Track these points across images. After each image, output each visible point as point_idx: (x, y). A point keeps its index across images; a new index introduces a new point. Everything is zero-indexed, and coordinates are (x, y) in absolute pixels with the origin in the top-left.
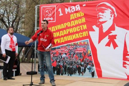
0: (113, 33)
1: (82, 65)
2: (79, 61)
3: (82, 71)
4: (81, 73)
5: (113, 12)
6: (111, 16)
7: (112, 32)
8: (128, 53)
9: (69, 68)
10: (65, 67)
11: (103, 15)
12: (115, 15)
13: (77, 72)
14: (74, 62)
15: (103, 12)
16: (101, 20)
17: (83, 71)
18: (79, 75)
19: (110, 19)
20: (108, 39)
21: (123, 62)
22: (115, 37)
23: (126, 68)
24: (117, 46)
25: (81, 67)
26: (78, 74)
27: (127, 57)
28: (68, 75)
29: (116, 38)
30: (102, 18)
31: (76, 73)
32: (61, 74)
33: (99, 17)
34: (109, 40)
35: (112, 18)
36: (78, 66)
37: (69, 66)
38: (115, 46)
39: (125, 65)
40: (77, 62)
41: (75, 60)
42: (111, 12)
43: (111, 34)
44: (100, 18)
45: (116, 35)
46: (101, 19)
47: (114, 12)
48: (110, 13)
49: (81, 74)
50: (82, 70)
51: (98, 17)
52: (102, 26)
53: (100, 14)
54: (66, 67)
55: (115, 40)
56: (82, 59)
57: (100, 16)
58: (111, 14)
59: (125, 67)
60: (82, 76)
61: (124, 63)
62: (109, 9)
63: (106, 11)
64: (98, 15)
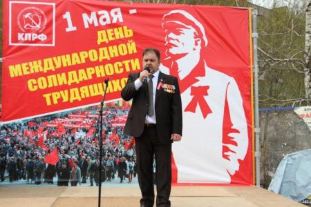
0: (201, 82)
1: (128, 157)
2: (123, 149)
3: (128, 172)
4: (127, 176)
6: (196, 44)
7: (198, 80)
8: (233, 127)
9: (93, 165)
11: (178, 40)
13: (116, 175)
14: (109, 151)
15: (178, 33)
17: (131, 172)
18: (121, 181)
19: (194, 49)
20: (191, 94)
21: (223, 146)
23: (228, 159)
24: (210, 111)
25: (126, 161)
26: (119, 179)
27: (231, 135)
28: (92, 185)
29: (207, 94)
30: (175, 46)
31: (113, 177)
32: (70, 184)
33: (169, 43)
34: (193, 96)
35: (199, 48)
36: (118, 160)
37: (94, 161)
38: (206, 111)
39: (226, 153)
40: (117, 150)
41: (111, 146)
42: (195, 33)
43: (196, 85)
44: (171, 46)
45: (207, 87)
46: (174, 48)
47: (202, 35)
48: (193, 35)
49: (127, 179)
50: (128, 168)
51: (167, 43)
52: (176, 65)
53: (172, 35)
54: (86, 163)
55: (205, 97)
56: (128, 143)
57: (171, 41)
58: (195, 38)
59: (226, 157)
60: (129, 185)
61: (225, 149)
62: (190, 27)
63: (184, 30)
64: (166, 38)
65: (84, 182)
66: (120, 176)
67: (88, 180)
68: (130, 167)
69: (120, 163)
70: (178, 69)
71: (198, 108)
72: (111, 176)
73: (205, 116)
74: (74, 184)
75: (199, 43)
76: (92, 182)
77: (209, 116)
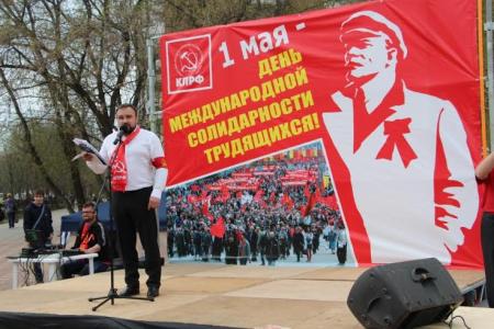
0: (399, 113)
1: (305, 227)
2: (298, 216)
3: (305, 247)
4: (305, 253)
5: (393, 43)
6: (390, 57)
7: (394, 112)
8: (450, 178)
9: (264, 238)
10: (253, 237)
11: (362, 56)
12: (400, 53)
13: (291, 251)
14: (282, 219)
15: (362, 46)
16: (357, 73)
17: (309, 247)
18: (299, 260)
19: (387, 65)
20: (385, 133)
21: (436, 208)
22: (404, 125)
23: (446, 228)
24: (413, 156)
25: (303, 233)
26: (295, 256)
27: (447, 190)
28: (263, 264)
29: (408, 131)
30: (360, 65)
31: (288, 254)
32: (238, 262)
33: (350, 63)
34: (387, 136)
35: (394, 62)
36: (292, 231)
37: (264, 232)
38: (408, 155)
39: (441, 219)
40: (291, 218)
41: (282, 212)
42: (387, 41)
43: (391, 118)
44: (353, 65)
45: (409, 120)
46: (358, 68)
47: (398, 42)
48: (385, 44)
49: (305, 256)
50: (306, 242)
51: (347, 62)
52: (361, 93)
53: (354, 51)
54: (255, 235)
55: (406, 136)
56: (305, 208)
57: (354, 60)
58: (388, 48)
59: (440, 224)
60: (308, 264)
61: (440, 213)
62: (380, 33)
63: (372, 40)
64: (346, 56)
65: (254, 260)
66: (296, 252)
67: (259, 257)
68: (308, 241)
69: (295, 234)
70: (364, 98)
71: (396, 153)
72: (285, 253)
73: (406, 164)
74: (243, 262)
75: (394, 55)
76: (263, 260)
77: (413, 163)
